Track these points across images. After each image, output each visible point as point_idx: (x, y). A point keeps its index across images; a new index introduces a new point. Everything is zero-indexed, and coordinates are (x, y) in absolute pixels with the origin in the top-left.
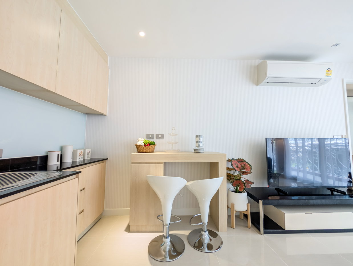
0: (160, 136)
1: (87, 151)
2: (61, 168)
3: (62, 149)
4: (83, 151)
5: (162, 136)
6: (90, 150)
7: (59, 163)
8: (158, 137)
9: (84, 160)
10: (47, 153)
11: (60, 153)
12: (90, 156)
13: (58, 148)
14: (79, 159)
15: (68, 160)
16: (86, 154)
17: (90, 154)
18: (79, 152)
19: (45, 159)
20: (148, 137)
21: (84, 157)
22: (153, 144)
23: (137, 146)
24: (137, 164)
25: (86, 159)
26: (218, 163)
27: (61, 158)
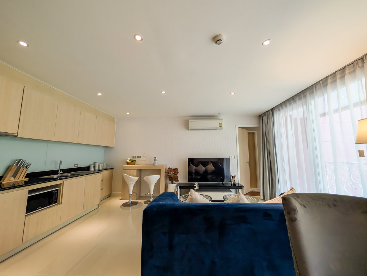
1: (104, 164)
2: (94, 171)
3: (94, 163)
5: (140, 157)
6: (106, 164)
7: (93, 169)
8: (138, 157)
10: (89, 165)
11: (94, 165)
14: (101, 168)
15: (97, 168)
17: (105, 166)
18: (101, 165)
20: (133, 157)
22: (135, 161)
23: (127, 162)
24: (125, 170)
25: (104, 168)
26: (160, 170)
27: (94, 167)
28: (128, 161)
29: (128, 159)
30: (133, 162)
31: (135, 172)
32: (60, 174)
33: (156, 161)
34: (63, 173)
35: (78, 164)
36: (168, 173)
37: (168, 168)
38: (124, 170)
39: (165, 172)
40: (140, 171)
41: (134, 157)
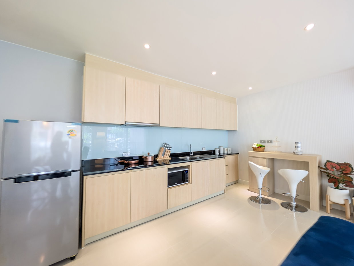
0: (270, 142)
1: (229, 149)
2: (220, 155)
3: (219, 148)
4: (227, 149)
5: (271, 142)
6: (230, 148)
7: (219, 153)
8: (268, 142)
9: (228, 153)
10: (215, 149)
11: (219, 149)
12: (230, 151)
13: (218, 148)
14: (226, 153)
15: (222, 153)
16: (229, 150)
17: (230, 150)
18: (225, 149)
19: (214, 151)
20: (261, 142)
21: (228, 152)
22: (264, 147)
23: (253, 148)
24: (251, 157)
25: (229, 152)
26: (308, 162)
27: (219, 151)
28: (255, 146)
29: (254, 144)
30: (261, 148)
31: (265, 162)
32: (192, 156)
33: (299, 149)
34: (193, 155)
35: (205, 148)
36: (327, 169)
37: (324, 161)
38: (249, 156)
39: (319, 167)
40: (272, 160)
41: (263, 142)
